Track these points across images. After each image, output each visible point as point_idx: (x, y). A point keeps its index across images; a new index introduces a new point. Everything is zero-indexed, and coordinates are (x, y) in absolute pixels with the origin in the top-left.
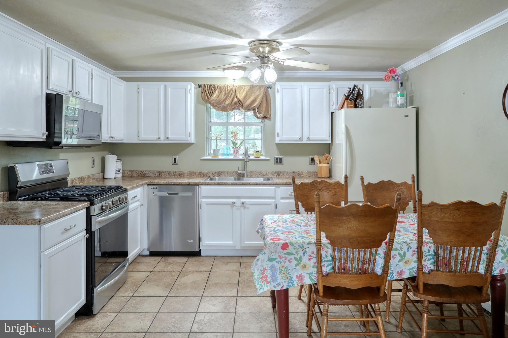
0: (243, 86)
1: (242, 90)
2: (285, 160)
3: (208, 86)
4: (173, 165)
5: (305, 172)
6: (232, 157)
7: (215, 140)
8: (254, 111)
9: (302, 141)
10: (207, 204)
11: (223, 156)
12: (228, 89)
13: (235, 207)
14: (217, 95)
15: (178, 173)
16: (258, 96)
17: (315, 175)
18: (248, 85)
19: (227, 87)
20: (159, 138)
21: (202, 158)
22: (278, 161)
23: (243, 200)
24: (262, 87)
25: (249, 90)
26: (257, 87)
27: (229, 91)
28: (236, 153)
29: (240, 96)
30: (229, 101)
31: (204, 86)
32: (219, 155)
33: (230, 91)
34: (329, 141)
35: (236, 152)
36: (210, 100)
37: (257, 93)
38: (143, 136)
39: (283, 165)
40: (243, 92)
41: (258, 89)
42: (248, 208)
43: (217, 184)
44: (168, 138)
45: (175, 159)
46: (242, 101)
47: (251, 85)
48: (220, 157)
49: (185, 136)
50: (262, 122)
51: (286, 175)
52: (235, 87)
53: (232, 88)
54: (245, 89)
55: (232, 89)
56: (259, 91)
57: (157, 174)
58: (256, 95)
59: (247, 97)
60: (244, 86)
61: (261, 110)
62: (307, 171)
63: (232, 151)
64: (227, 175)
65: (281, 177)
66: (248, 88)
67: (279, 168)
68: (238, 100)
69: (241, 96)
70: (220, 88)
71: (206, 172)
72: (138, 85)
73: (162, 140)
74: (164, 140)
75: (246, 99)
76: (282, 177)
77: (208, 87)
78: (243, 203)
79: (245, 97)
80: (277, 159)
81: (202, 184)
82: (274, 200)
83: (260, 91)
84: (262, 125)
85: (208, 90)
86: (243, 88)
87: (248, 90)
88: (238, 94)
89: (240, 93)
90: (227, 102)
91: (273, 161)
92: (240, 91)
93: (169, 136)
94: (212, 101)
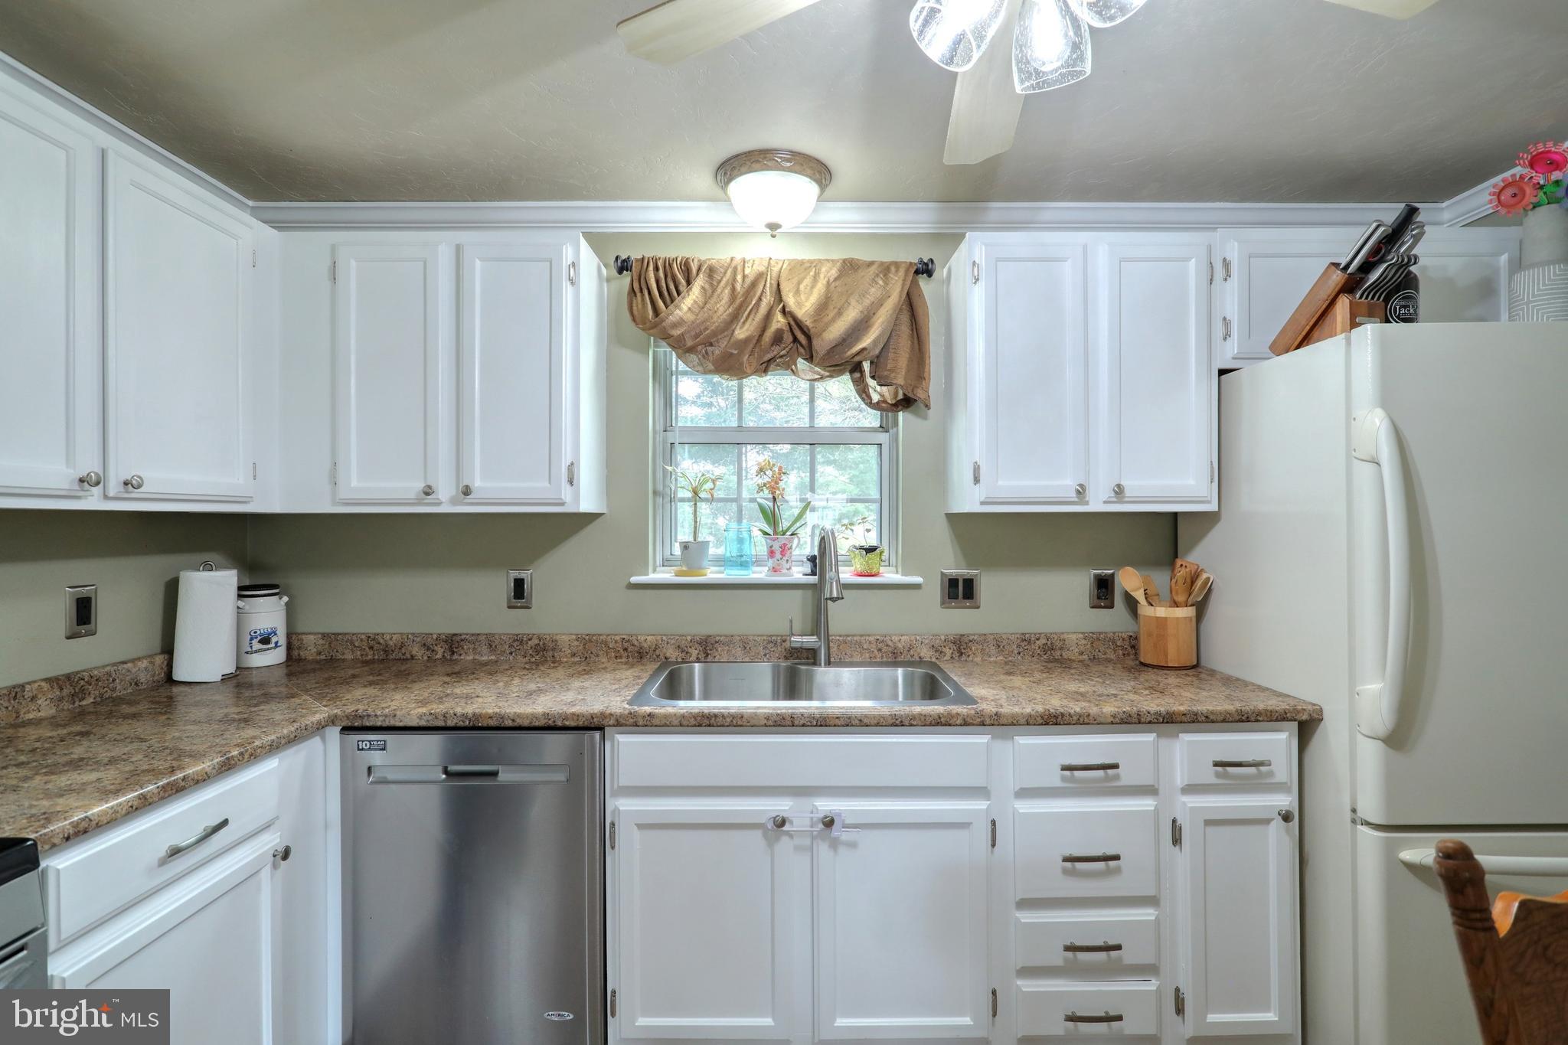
0: (811, 262)
1: (808, 281)
2: (988, 585)
3: (660, 264)
4: (509, 607)
5: (1074, 637)
6: (759, 574)
7: (689, 500)
8: (857, 375)
9: (1087, 503)
10: (640, 826)
11: (723, 568)
12: (744, 277)
13: (785, 839)
14: (695, 302)
15: (530, 642)
16: (879, 303)
17: (1115, 651)
18: (833, 261)
19: (739, 268)
20: (428, 491)
21: (634, 579)
22: (960, 590)
23: (826, 805)
24: (893, 269)
25: (836, 279)
26: (873, 269)
27: (748, 281)
28: (778, 555)
29: (799, 304)
30: (752, 328)
31: (640, 263)
32: (705, 563)
33: (754, 284)
34: (1209, 502)
35: (779, 552)
36: (664, 324)
37: (874, 292)
38: (354, 483)
39: (978, 607)
40: (813, 287)
41: (877, 275)
42: (853, 845)
43: (693, 722)
44: (467, 491)
45: (519, 584)
46: (808, 322)
47: (844, 261)
48: (713, 574)
49: (550, 483)
50: (883, 428)
51: (993, 650)
52: (776, 269)
53: (762, 269)
54: (822, 276)
55: (760, 276)
56: (881, 282)
57: (440, 651)
58: (867, 302)
59: (831, 307)
60: (815, 264)
61: (889, 366)
62: (1081, 636)
63: (759, 546)
64: (739, 652)
65: (971, 658)
66: (834, 273)
67: (960, 620)
68: (792, 323)
69: (803, 303)
70: (711, 271)
71: (649, 638)
72: (333, 249)
73: (445, 502)
74: (454, 501)
75: (826, 319)
76: (978, 659)
77: (657, 269)
78: (829, 823)
79: (822, 307)
80: (953, 583)
81: (621, 726)
82: (981, 805)
83: (886, 284)
84: (883, 438)
85: (658, 282)
86: (812, 273)
87: (832, 279)
88: (791, 295)
89: (797, 292)
90: (741, 333)
91: (935, 591)
92: (799, 283)
93: (477, 483)
94: (675, 326)
